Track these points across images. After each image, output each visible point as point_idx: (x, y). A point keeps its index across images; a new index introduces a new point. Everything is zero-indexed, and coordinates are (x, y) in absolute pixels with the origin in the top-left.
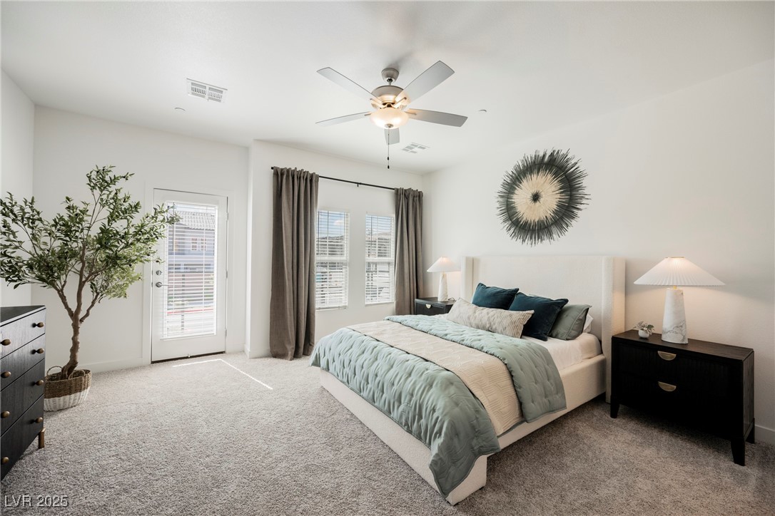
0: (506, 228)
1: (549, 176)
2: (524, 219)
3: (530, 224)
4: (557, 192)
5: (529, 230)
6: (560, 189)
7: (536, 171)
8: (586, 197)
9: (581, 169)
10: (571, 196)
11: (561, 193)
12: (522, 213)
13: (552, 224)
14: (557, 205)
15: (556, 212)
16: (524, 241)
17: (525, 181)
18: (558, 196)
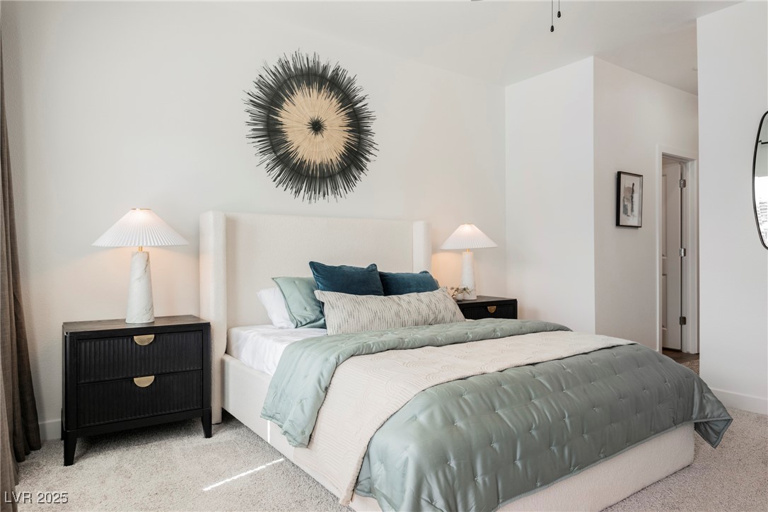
0: (265, 165)
1: (335, 101)
2: (299, 156)
3: (309, 166)
4: (345, 129)
5: (307, 176)
6: (348, 126)
7: (316, 85)
8: (375, 146)
9: (370, 108)
10: (360, 138)
11: (350, 131)
12: (295, 145)
13: (339, 173)
14: (345, 147)
15: (343, 156)
16: (298, 192)
17: (299, 93)
18: (346, 135)
